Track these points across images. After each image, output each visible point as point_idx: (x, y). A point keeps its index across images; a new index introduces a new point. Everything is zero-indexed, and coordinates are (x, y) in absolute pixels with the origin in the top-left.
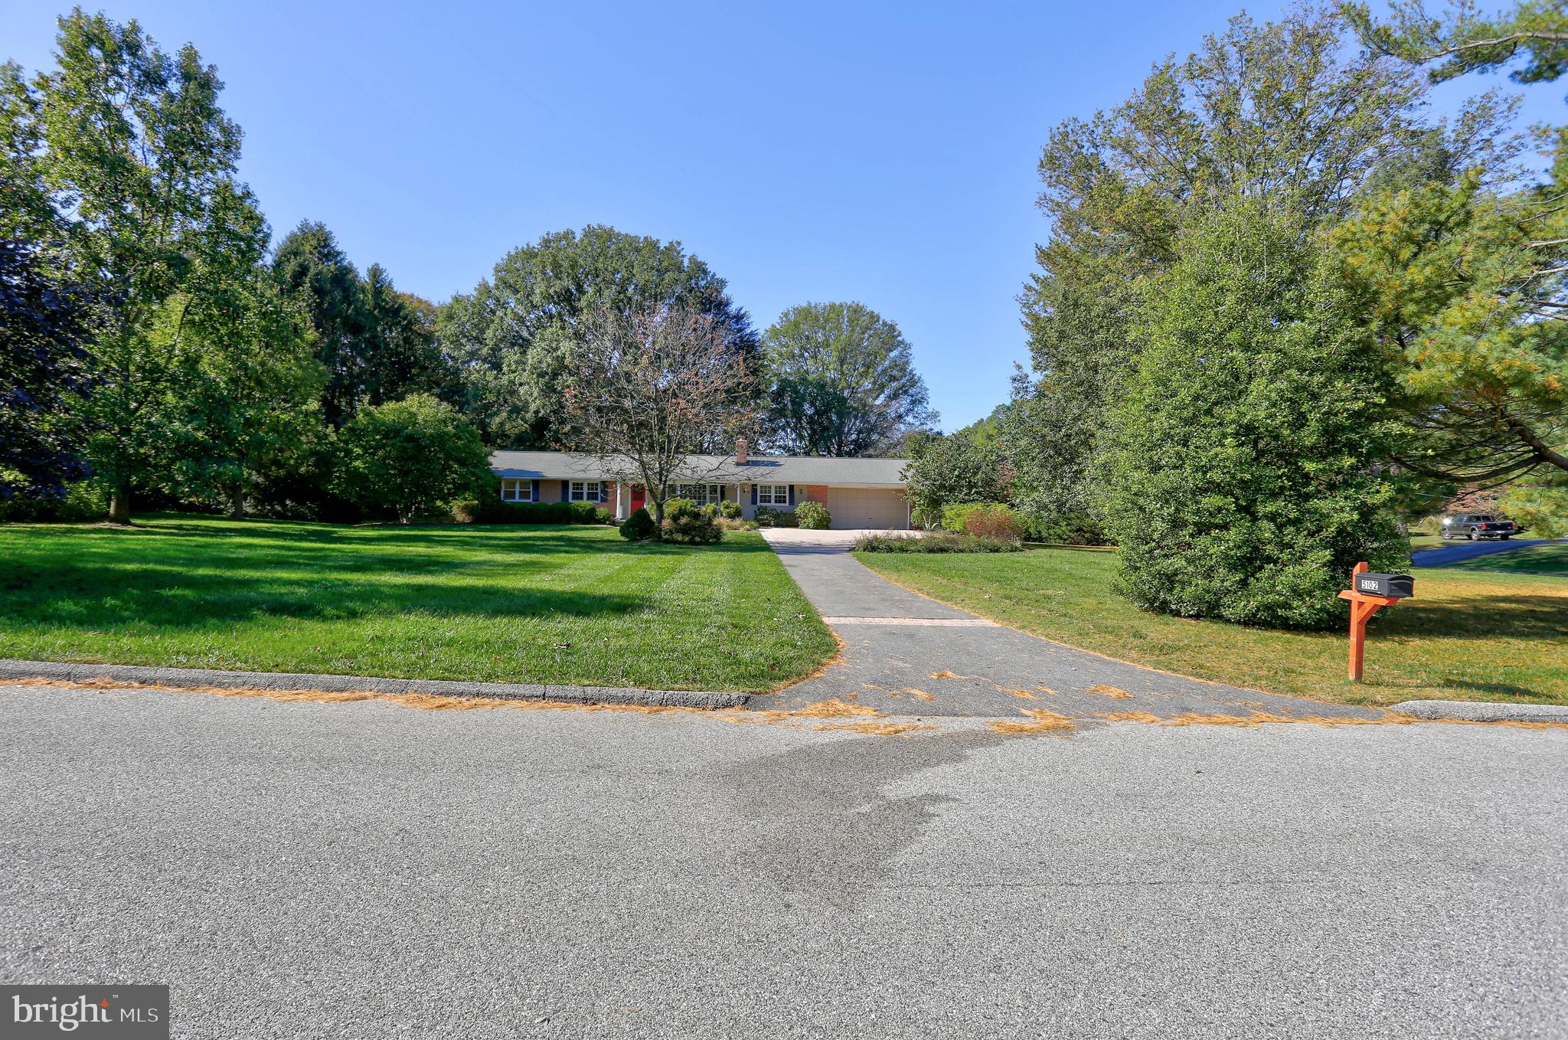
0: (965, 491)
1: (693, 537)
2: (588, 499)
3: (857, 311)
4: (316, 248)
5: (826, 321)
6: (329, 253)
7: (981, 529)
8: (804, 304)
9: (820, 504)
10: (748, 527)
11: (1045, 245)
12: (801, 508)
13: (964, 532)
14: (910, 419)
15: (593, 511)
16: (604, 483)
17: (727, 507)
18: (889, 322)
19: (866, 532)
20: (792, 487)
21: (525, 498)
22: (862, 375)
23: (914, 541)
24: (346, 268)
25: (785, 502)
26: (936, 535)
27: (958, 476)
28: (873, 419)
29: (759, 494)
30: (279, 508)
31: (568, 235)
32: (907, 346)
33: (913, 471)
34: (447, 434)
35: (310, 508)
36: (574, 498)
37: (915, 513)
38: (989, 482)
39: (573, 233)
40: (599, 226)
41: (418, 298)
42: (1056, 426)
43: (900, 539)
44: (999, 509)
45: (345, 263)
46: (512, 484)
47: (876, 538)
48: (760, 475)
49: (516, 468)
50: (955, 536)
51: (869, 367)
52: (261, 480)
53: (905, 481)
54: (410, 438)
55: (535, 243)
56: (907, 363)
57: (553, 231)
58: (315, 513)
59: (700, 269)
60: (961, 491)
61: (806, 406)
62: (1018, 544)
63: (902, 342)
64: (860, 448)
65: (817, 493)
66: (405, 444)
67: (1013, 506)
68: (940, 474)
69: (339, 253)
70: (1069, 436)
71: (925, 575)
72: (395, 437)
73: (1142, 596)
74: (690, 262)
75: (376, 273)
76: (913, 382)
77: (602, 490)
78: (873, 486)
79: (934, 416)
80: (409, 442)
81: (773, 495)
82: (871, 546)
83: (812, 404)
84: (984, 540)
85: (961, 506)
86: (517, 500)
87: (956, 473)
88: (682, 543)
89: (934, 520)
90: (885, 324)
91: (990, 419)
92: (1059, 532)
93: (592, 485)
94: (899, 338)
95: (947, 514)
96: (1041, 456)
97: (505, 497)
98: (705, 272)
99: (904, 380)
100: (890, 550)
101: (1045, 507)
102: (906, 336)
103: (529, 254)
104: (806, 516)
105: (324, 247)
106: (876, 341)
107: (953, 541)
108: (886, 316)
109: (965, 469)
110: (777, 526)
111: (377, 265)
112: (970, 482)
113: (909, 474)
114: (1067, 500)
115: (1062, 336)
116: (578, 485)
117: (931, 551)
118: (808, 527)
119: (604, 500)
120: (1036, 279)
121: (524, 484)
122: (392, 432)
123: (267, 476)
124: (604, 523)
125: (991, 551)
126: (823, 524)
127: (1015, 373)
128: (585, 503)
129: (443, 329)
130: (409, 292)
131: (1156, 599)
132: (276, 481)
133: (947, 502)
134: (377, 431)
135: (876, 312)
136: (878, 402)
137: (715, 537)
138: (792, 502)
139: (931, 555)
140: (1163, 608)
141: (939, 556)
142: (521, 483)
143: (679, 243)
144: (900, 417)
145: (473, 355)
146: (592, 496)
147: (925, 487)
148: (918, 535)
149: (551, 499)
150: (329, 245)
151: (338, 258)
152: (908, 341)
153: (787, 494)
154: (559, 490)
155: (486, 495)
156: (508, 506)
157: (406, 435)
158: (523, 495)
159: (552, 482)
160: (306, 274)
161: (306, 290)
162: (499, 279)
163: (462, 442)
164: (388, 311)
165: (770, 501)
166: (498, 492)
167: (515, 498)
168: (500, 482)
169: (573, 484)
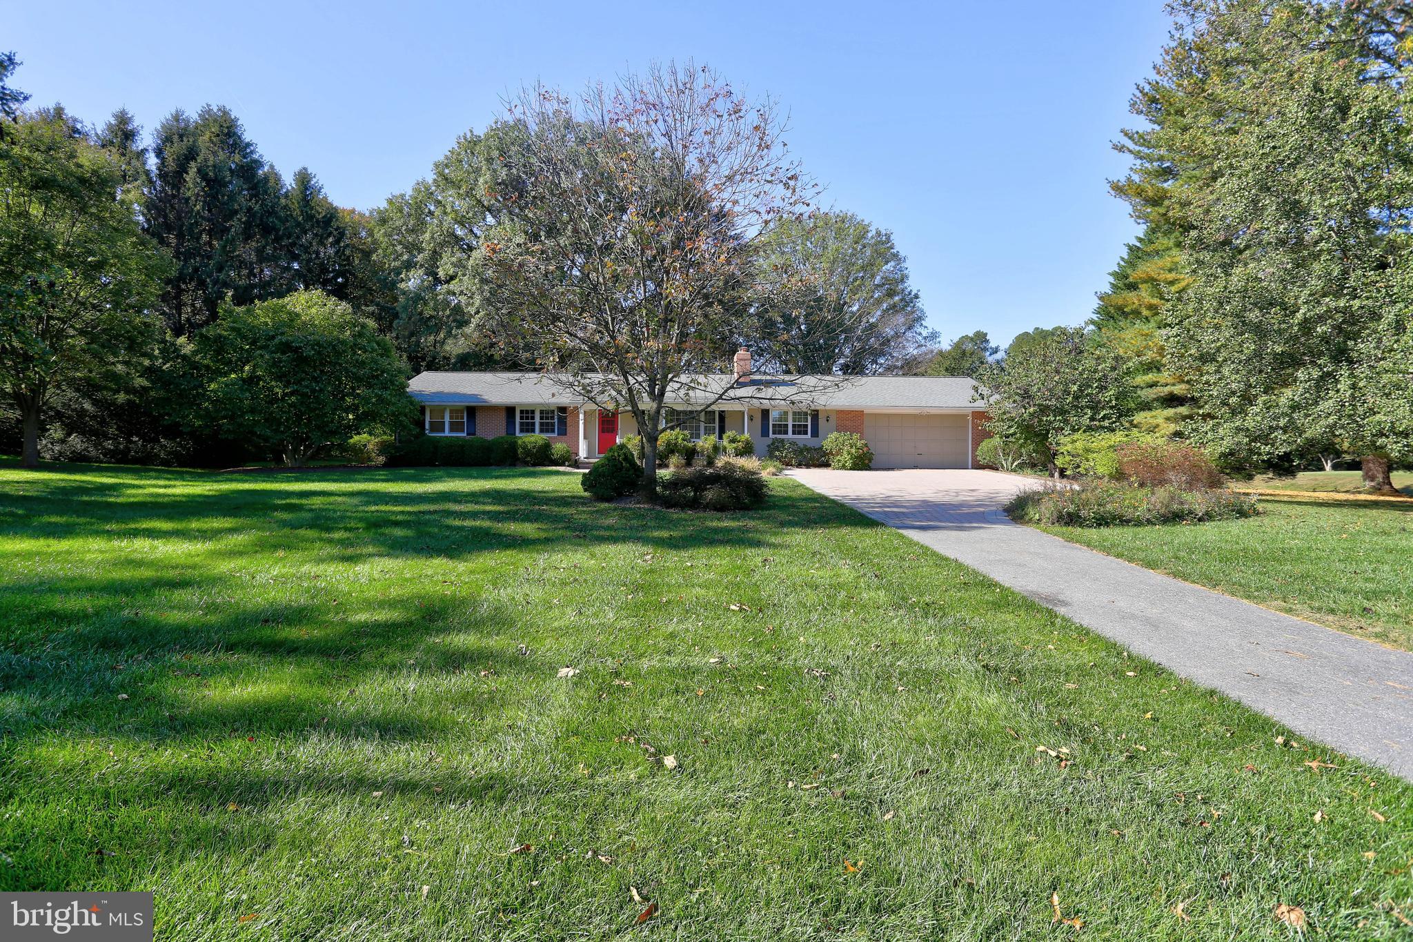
0: (1089, 414)
2: (542, 431)
3: (848, 220)
4: (218, 135)
6: (235, 143)
9: (857, 436)
10: (772, 469)
12: (830, 440)
13: (1120, 477)
15: (547, 447)
16: (563, 409)
17: (733, 441)
20: (815, 413)
21: (457, 431)
22: (854, 291)
24: (256, 161)
25: (806, 433)
29: (771, 423)
31: (520, 125)
32: (901, 259)
34: (343, 342)
36: (522, 431)
45: (255, 156)
46: (442, 410)
49: (446, 390)
51: (862, 282)
54: (286, 347)
55: (481, 130)
56: (903, 277)
57: (502, 119)
60: (1081, 415)
63: (895, 255)
65: (851, 420)
69: (248, 145)
75: (304, 179)
76: (910, 298)
77: (559, 419)
78: (925, 411)
79: (934, 336)
80: (284, 353)
81: (790, 423)
85: (1088, 437)
86: (447, 433)
90: (878, 233)
93: (546, 414)
94: (893, 250)
95: (1067, 449)
97: (432, 430)
103: (473, 142)
104: (838, 453)
105: (229, 135)
106: (870, 252)
110: (799, 465)
111: (305, 169)
116: (528, 413)
118: (844, 467)
119: (563, 432)
121: (455, 412)
122: (258, 339)
124: (562, 464)
126: (863, 462)
128: (536, 438)
130: (349, 206)
135: (867, 221)
136: (873, 320)
138: (815, 433)
142: (451, 412)
145: (409, 264)
146: (546, 428)
149: (490, 431)
150: (235, 134)
151: (248, 151)
152: (902, 254)
153: (809, 423)
154: (502, 419)
155: (404, 427)
156: (435, 443)
157: (281, 343)
158: (455, 427)
159: (492, 409)
160: (194, 159)
161: (191, 176)
162: (441, 174)
163: (368, 355)
164: (318, 222)
165: (786, 433)
166: (421, 424)
167: (443, 431)
168: (422, 410)
169: (522, 412)
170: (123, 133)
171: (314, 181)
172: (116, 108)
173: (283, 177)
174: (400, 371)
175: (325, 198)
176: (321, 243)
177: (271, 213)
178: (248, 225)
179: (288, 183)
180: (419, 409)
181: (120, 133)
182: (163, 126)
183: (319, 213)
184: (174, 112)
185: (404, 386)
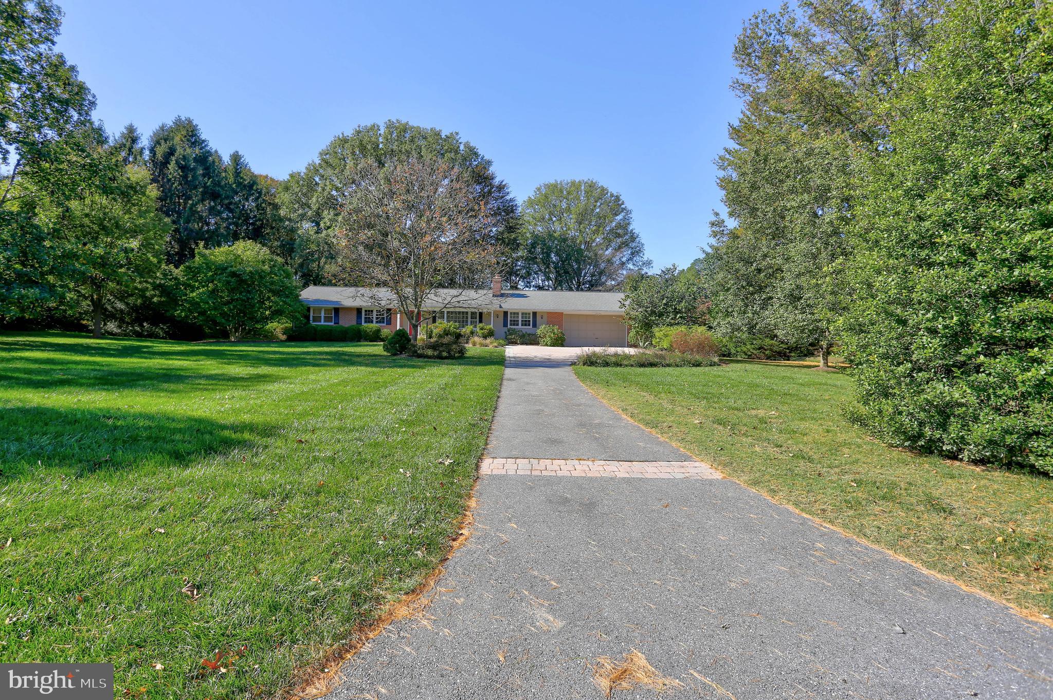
0: (672, 316)
1: (441, 352)
2: (377, 322)
3: (592, 186)
4: (185, 137)
5: (569, 193)
6: (196, 141)
7: (685, 347)
8: (552, 182)
9: (556, 328)
10: (496, 344)
11: (736, 123)
12: (541, 329)
13: (671, 349)
14: (630, 266)
15: (378, 331)
16: (389, 310)
17: (482, 329)
18: (615, 194)
19: (586, 349)
20: (535, 314)
21: (328, 322)
22: (596, 232)
23: (628, 357)
25: (529, 325)
26: (648, 352)
27: (665, 304)
28: (603, 266)
29: (509, 319)
30: (138, 329)
31: (374, 128)
32: (629, 212)
33: (629, 300)
34: (264, 271)
35: (162, 329)
36: (366, 322)
37: (631, 334)
38: (691, 309)
39: (378, 126)
40: (397, 120)
41: (271, 178)
42: (748, 262)
43: (616, 355)
44: (700, 331)
45: (208, 148)
46: (320, 310)
47: (594, 354)
48: (511, 304)
49: (322, 298)
50: (663, 352)
51: (599, 227)
52: (123, 307)
53: (623, 309)
54: (234, 274)
55: (349, 132)
56: (629, 224)
57: (363, 125)
58: (165, 332)
59: (473, 152)
60: (668, 317)
61: (553, 255)
62: (716, 359)
63: (624, 209)
64: (593, 286)
65: (555, 318)
66: (230, 279)
67: (710, 328)
68: (651, 303)
69: (204, 141)
70: (759, 271)
71: (633, 390)
72: (222, 274)
73: (900, 431)
74: (465, 147)
75: (236, 158)
76: (633, 238)
77: (387, 316)
78: (598, 313)
79: (649, 263)
80: (232, 277)
81: (520, 319)
82: (590, 361)
83: (557, 254)
84: (688, 356)
85: (668, 329)
86: (322, 323)
87: (664, 301)
88: (429, 357)
89: (646, 339)
90: (612, 195)
91: (689, 269)
92: (745, 349)
93: (380, 312)
94: (623, 206)
95: (657, 334)
96: (735, 287)
97: (314, 321)
98: (476, 154)
99: (627, 237)
100: (606, 364)
101: (739, 329)
102: (628, 205)
103: (344, 141)
104: (545, 336)
105: (192, 136)
106: (604, 207)
107: (662, 357)
108: (613, 189)
109: (671, 299)
110: (522, 344)
111: (237, 153)
112: (676, 308)
113: (627, 303)
114: (757, 323)
115: (754, 187)
116: (369, 312)
117: (642, 365)
118: (546, 345)
119: (388, 323)
120: (728, 151)
121: (327, 311)
122: (221, 269)
123: (127, 304)
125: (694, 365)
126: (559, 342)
127: (713, 218)
128: (373, 327)
129: (283, 198)
130: (264, 174)
131: (920, 435)
132: (135, 309)
133: (657, 325)
134: (209, 268)
135: (605, 187)
136: (607, 253)
137: (459, 352)
138: (535, 325)
139: (642, 369)
140: (930, 449)
141: (648, 370)
142: (325, 310)
143: (457, 134)
144: (623, 264)
145: (303, 217)
146: (379, 320)
147: (638, 313)
148: (631, 351)
149: (347, 322)
150: (196, 135)
151: (203, 145)
152: (629, 208)
153: (531, 320)
154: (354, 316)
155: (298, 319)
156: (315, 329)
157: (231, 272)
158: (327, 319)
159: (348, 309)
160: (173, 155)
161: (172, 166)
162: (323, 160)
163: (277, 278)
164: (245, 186)
165: (518, 325)
166: (307, 317)
167: (320, 322)
168: (308, 310)
169: (366, 311)
170: (131, 137)
171: (243, 159)
172: (127, 123)
173: (223, 159)
174: (296, 287)
175: (250, 170)
176: (247, 199)
177: (218, 184)
178: (203, 193)
179: (226, 161)
180: (306, 310)
181: (130, 139)
182: (154, 134)
183: (245, 180)
184: (161, 125)
185: (298, 296)
